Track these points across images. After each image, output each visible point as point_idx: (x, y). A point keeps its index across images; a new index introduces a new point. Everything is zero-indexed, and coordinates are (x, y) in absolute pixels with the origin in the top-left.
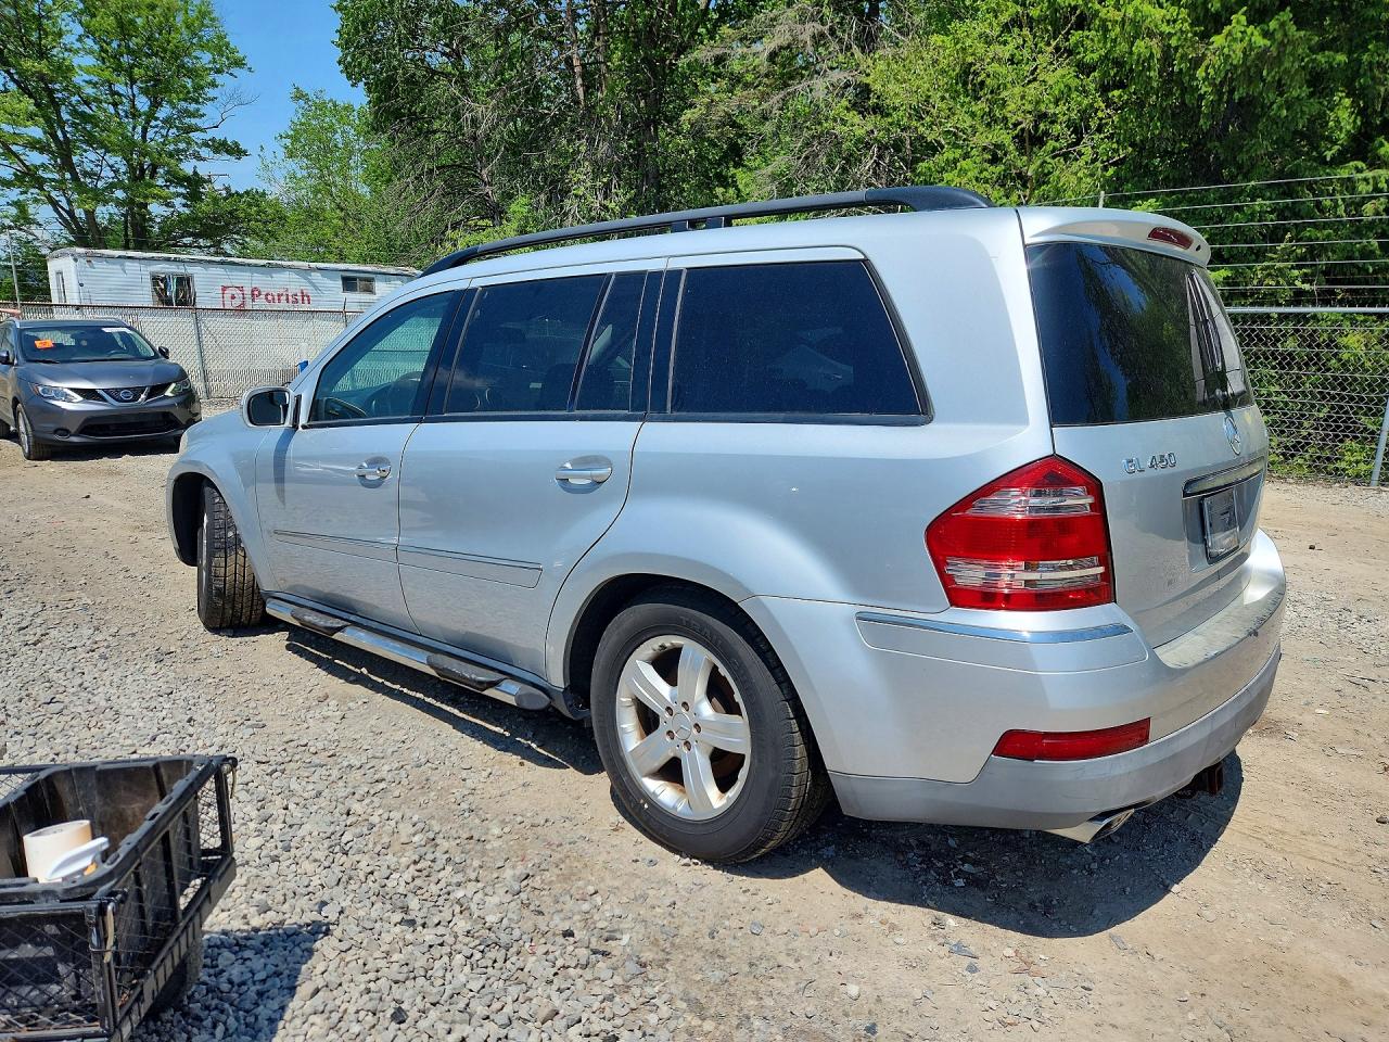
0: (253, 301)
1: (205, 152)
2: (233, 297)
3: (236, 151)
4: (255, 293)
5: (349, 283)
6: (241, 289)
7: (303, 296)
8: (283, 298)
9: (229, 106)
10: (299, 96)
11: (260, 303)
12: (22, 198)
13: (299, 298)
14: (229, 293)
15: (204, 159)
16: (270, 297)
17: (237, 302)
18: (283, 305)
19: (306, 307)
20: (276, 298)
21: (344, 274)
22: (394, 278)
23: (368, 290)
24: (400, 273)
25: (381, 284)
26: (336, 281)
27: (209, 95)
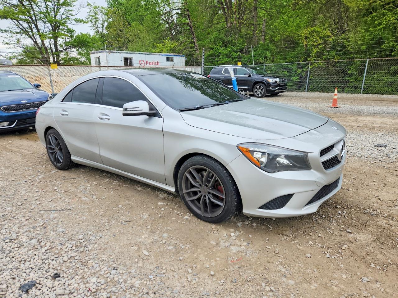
1: (74, 22)
3: (82, 21)
5: (168, 59)
10: (89, 5)
13: (157, 63)
15: (73, 25)
17: (143, 65)
21: (167, 56)
22: (178, 57)
23: (172, 61)
24: (179, 56)
25: (175, 59)
26: (165, 58)
27: (74, 4)
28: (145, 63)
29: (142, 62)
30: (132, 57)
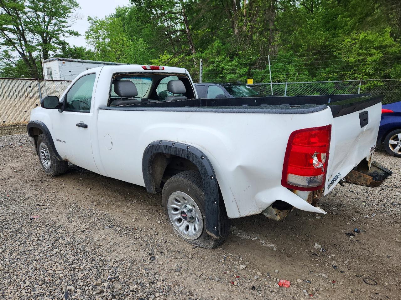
1: (67, 34)
3: (76, 34)
9: (74, 20)
10: (90, 19)
12: (7, 49)
15: (67, 37)
27: (68, 16)
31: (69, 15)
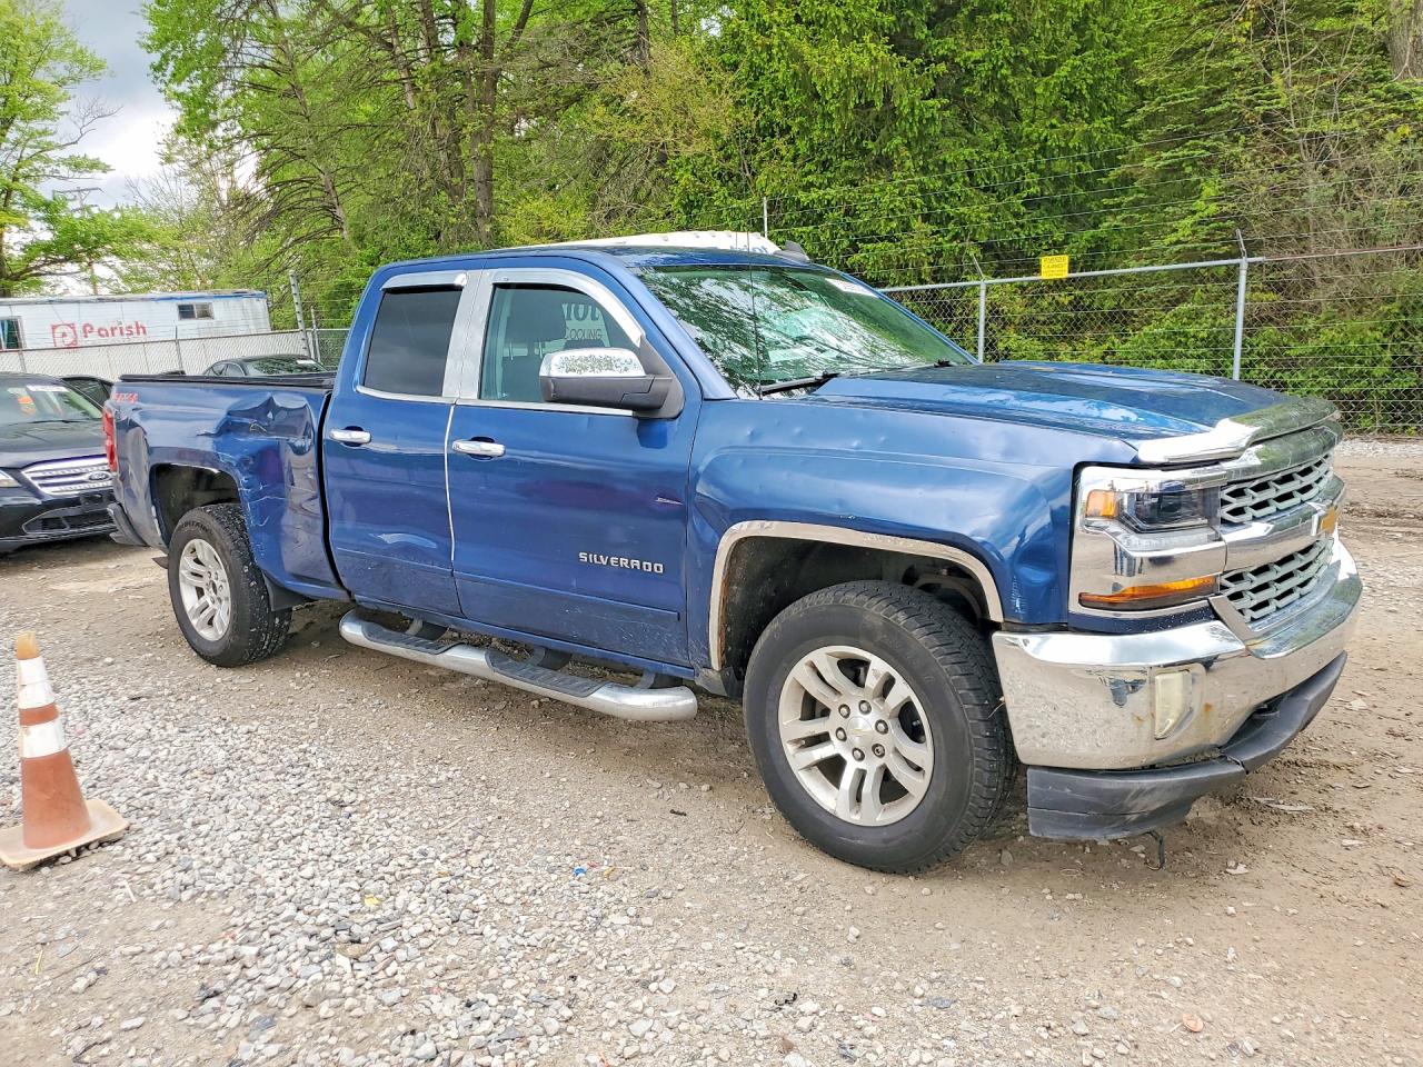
0: (86, 336)
1: (64, 170)
2: (64, 335)
4: (87, 329)
5: (186, 312)
6: (72, 326)
7: (138, 328)
8: (117, 332)
9: (87, 120)
11: (93, 338)
13: (134, 330)
14: (59, 331)
15: (65, 178)
16: (103, 332)
17: (69, 340)
18: (118, 338)
19: (142, 338)
20: (110, 332)
21: (181, 303)
22: (232, 302)
23: (206, 314)
24: (238, 295)
25: (218, 308)
26: (172, 310)
27: (60, 110)
28: (79, 329)
29: (68, 330)
30: (15, 315)
31: (62, 107)
